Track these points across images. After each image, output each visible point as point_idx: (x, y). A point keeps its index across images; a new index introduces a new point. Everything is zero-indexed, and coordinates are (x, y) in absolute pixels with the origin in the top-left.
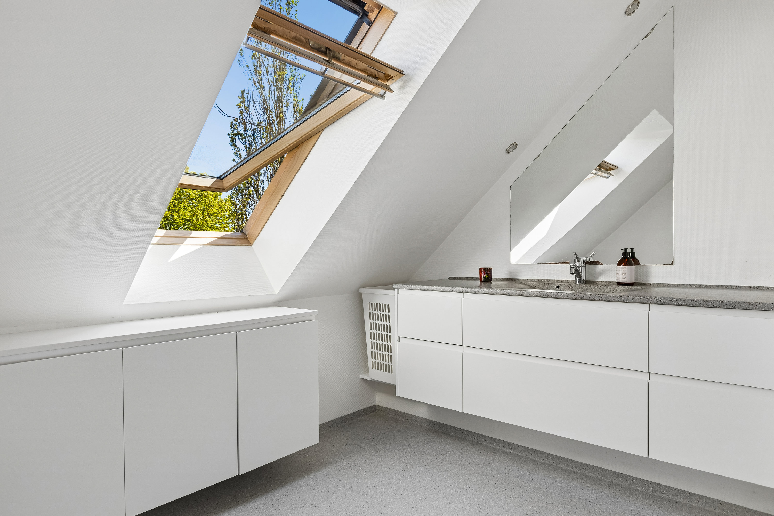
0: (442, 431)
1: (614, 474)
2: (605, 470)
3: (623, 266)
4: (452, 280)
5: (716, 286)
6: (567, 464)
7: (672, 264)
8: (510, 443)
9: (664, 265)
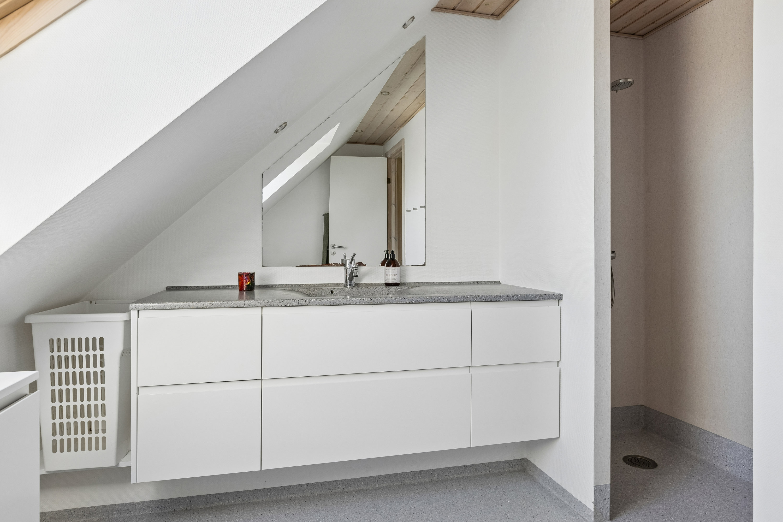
0: (182, 509)
1: (405, 475)
2: (396, 475)
3: (393, 267)
4: (172, 290)
5: (457, 282)
6: (358, 484)
7: (424, 265)
8: (290, 486)
9: (419, 265)
